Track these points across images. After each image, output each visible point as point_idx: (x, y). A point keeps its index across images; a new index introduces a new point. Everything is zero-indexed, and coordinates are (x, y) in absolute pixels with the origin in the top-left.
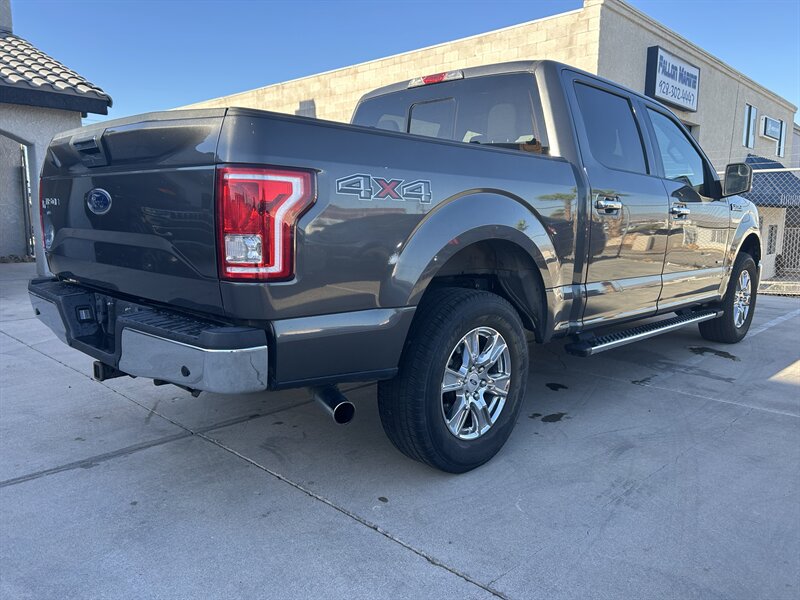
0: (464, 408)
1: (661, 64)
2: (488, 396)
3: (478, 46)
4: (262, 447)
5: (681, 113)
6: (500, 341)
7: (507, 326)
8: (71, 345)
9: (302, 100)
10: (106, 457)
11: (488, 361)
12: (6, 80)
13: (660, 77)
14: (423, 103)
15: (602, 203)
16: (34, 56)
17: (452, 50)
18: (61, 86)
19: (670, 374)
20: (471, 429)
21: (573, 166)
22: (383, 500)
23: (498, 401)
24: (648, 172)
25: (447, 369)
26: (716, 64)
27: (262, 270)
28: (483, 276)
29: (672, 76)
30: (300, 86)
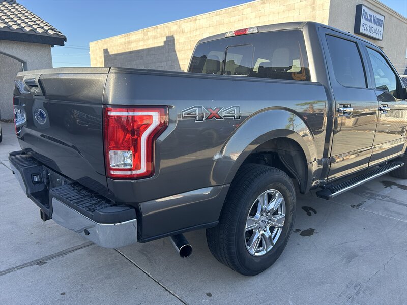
0: (258, 238)
1: (363, 14)
2: (272, 229)
3: (262, 5)
4: (140, 251)
5: (373, 41)
6: (280, 196)
7: (285, 188)
8: (28, 197)
9: (167, 35)
10: (51, 257)
11: (273, 209)
12: (10, 28)
13: (363, 21)
14: (234, 46)
15: (342, 109)
16: (27, 14)
17: (248, 7)
18: (40, 31)
19: (373, 201)
20: (261, 248)
21: (325, 88)
22: (209, 295)
23: (278, 230)
24: (367, 87)
25: (249, 217)
26: (393, 14)
27: (134, 172)
28: (269, 152)
29: (369, 21)
30: (166, 27)
